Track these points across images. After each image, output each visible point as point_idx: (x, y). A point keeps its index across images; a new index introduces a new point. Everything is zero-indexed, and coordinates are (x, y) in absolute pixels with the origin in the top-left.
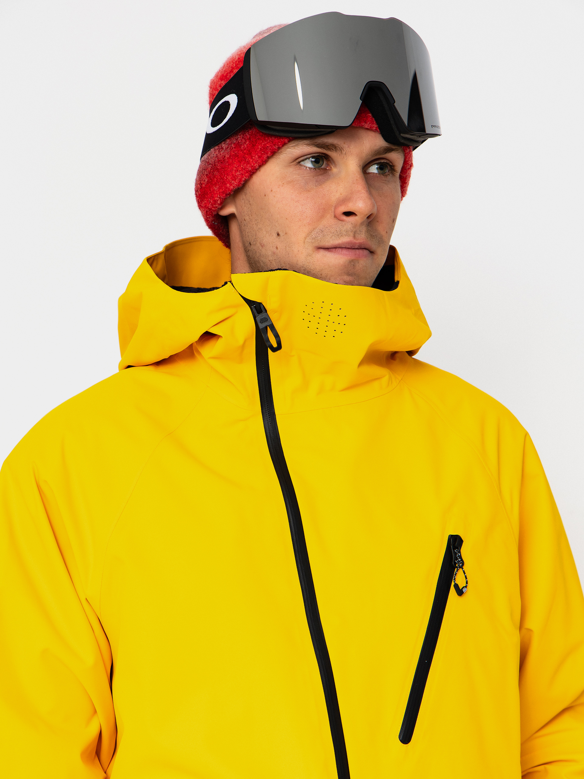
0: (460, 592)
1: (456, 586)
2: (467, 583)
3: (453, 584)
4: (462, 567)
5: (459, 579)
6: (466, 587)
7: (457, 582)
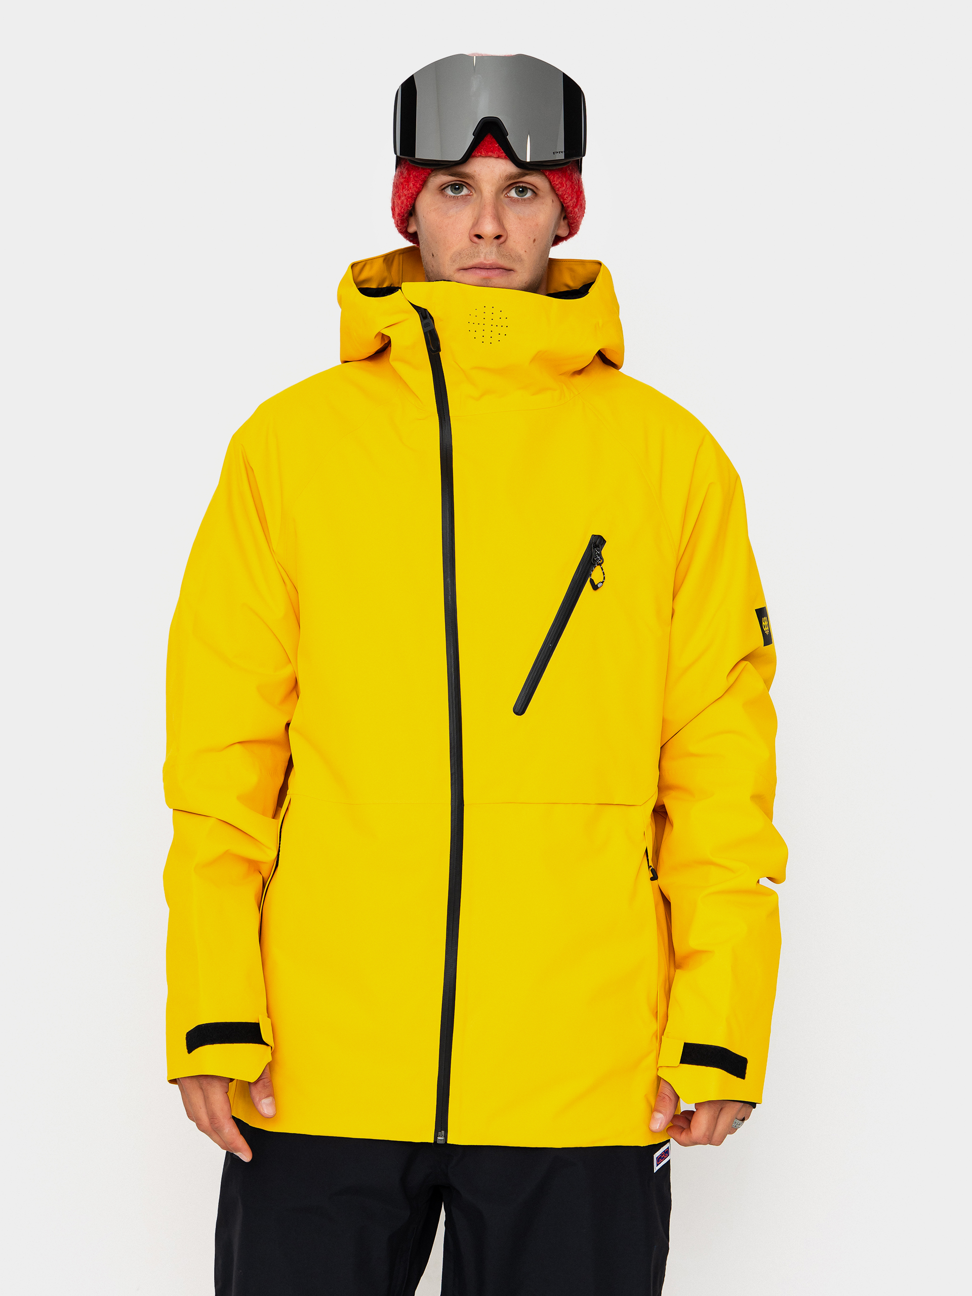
0: (595, 587)
1: (592, 582)
2: (604, 579)
3: (589, 579)
4: (600, 564)
5: (596, 575)
6: (603, 582)
7: (592, 577)
